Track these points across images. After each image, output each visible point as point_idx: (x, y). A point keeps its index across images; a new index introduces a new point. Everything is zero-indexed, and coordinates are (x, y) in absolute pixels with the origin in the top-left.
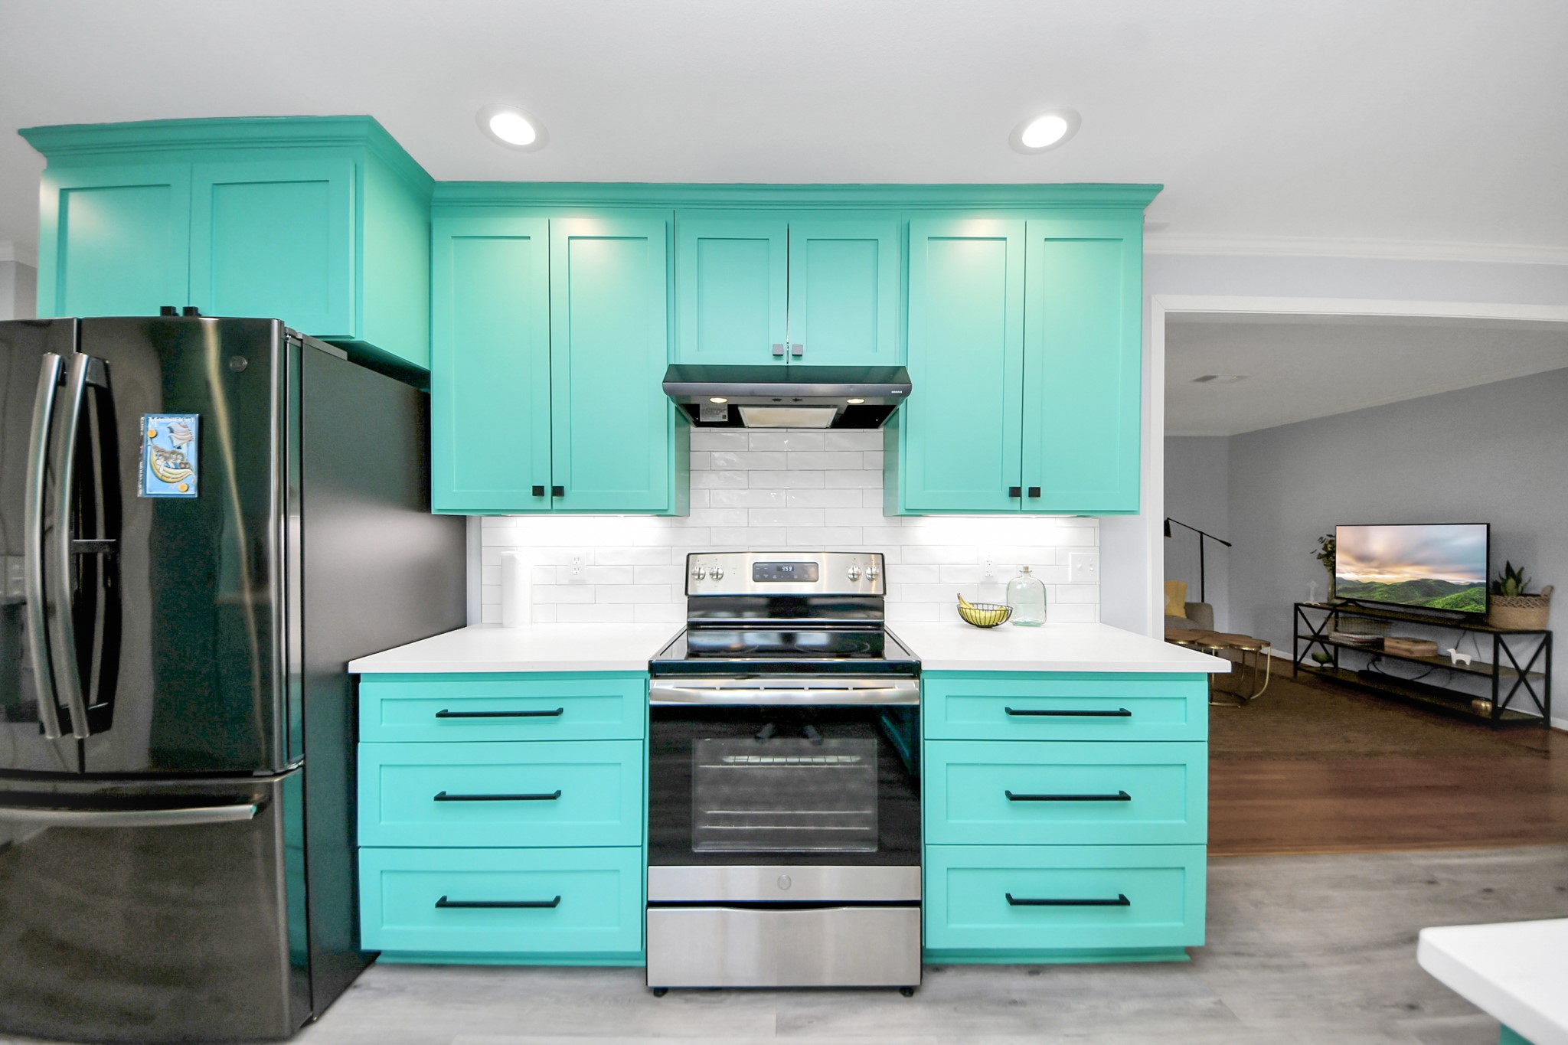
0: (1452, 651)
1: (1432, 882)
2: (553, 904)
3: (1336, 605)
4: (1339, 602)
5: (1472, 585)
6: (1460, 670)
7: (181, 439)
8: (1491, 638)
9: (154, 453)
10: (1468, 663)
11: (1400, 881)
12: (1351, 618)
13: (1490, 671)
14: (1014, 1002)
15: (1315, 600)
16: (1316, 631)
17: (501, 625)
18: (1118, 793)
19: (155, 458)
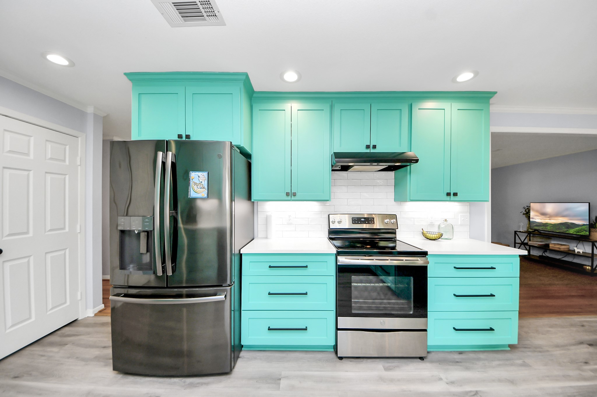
0: (575, 248)
1: (583, 326)
2: (306, 329)
3: (530, 232)
4: (531, 230)
5: (584, 225)
6: (579, 255)
7: (202, 180)
8: (591, 244)
9: (193, 184)
10: (581, 253)
11: (572, 325)
12: (536, 236)
13: (590, 256)
14: (458, 362)
15: (522, 230)
16: (522, 241)
17: (267, 238)
18: (490, 294)
19: (194, 185)
